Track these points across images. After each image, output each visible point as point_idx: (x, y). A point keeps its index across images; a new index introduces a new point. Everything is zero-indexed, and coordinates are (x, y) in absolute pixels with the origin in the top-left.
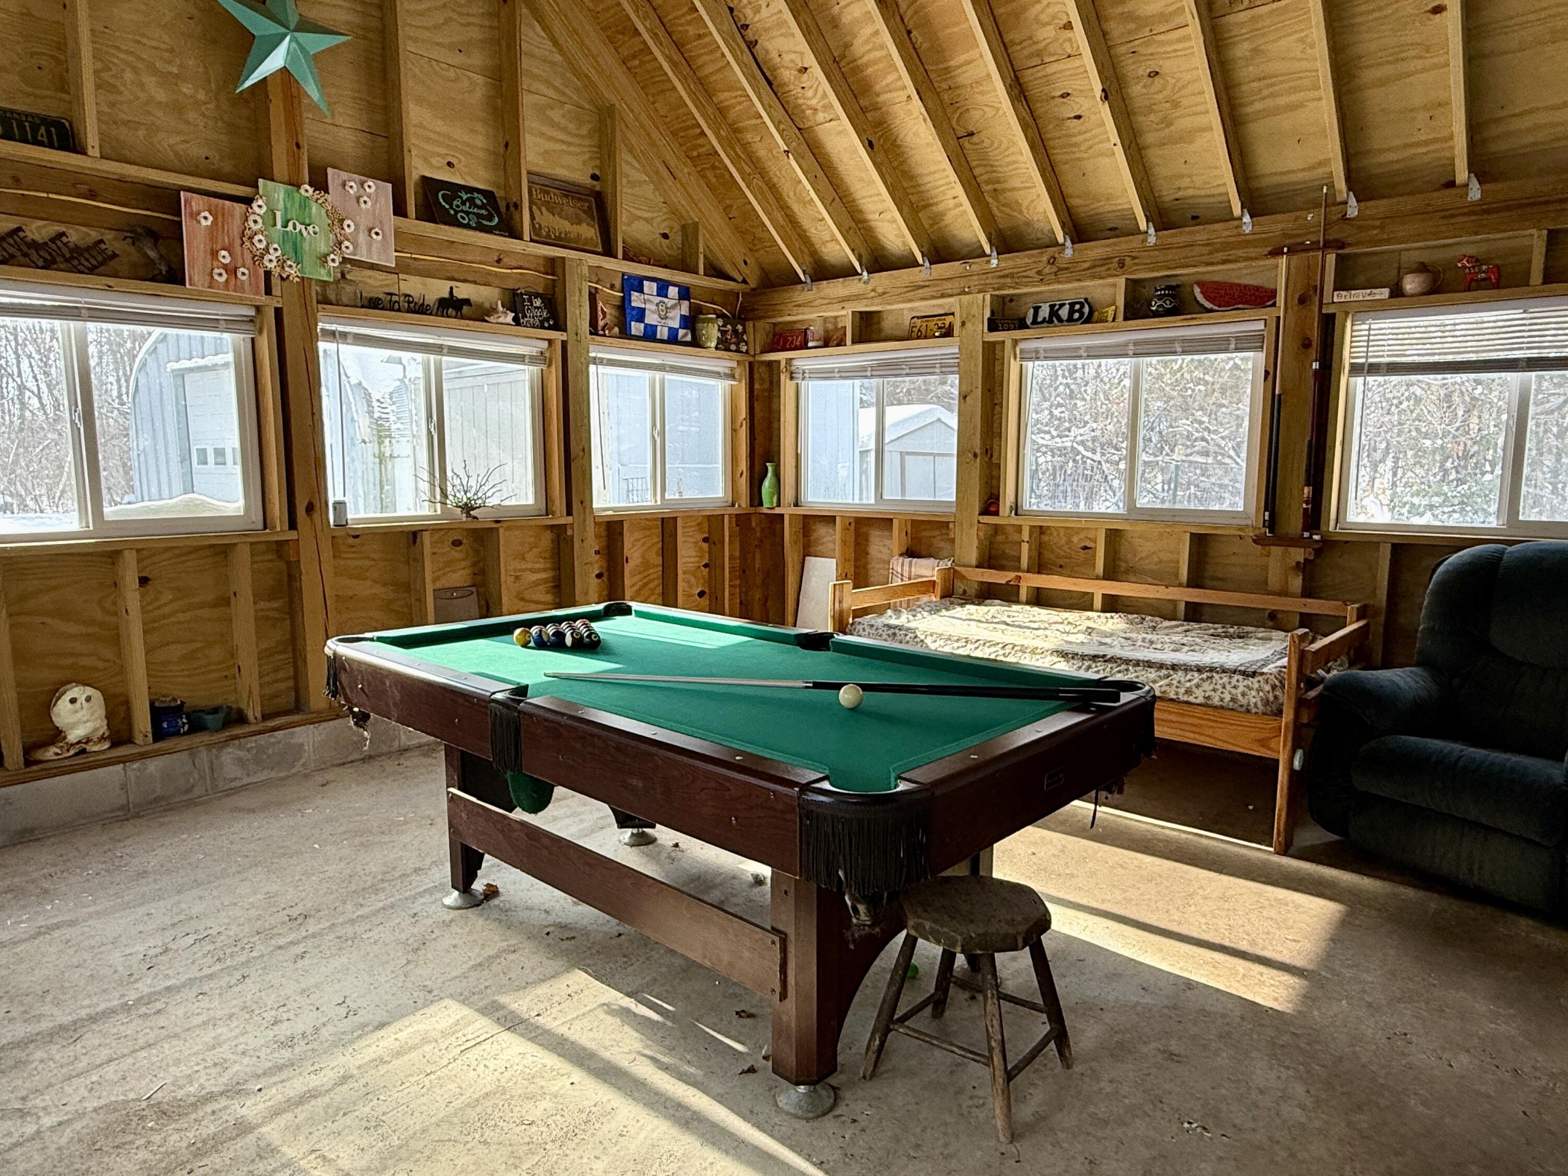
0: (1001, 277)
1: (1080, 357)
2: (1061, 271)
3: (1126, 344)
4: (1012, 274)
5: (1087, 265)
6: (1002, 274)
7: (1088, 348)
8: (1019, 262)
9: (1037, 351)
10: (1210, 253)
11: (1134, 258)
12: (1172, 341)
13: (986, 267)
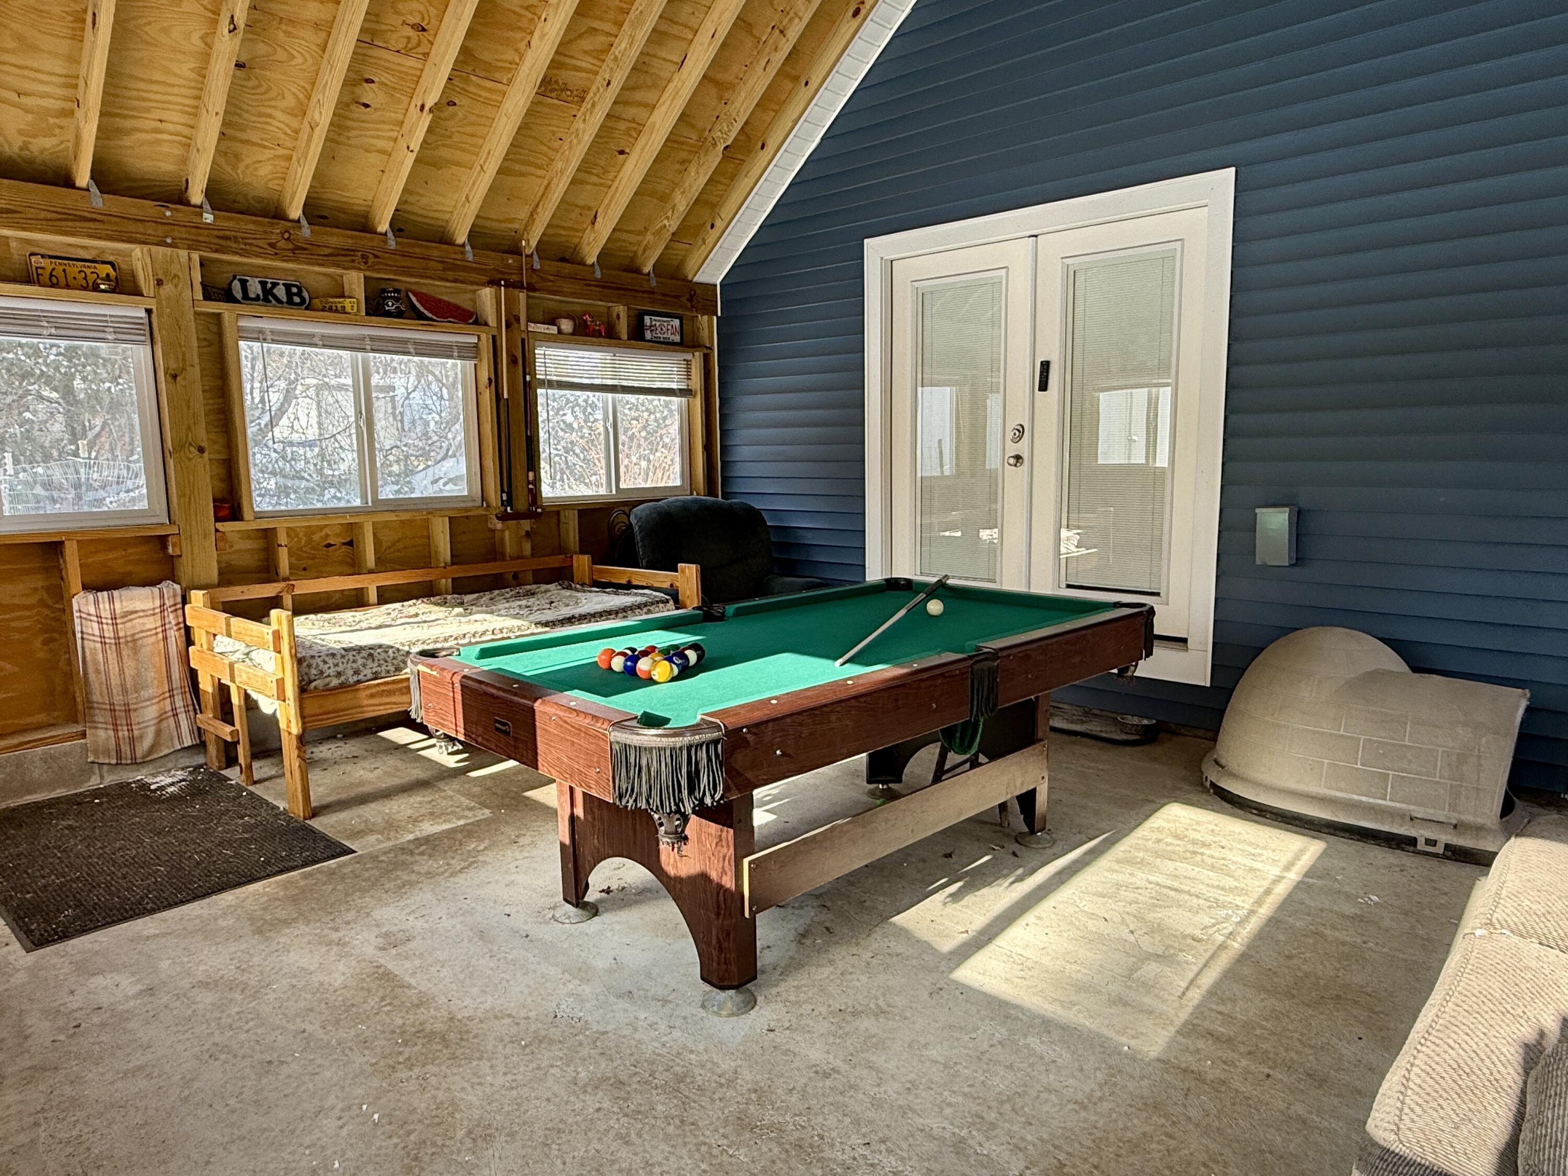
0: (218, 237)
1: (315, 345)
2: (297, 251)
3: (363, 338)
4: (236, 237)
5: (327, 251)
6: (221, 233)
7: (323, 337)
8: (243, 226)
9: (261, 331)
10: (444, 270)
11: (376, 256)
12: (405, 341)
13: (196, 219)
